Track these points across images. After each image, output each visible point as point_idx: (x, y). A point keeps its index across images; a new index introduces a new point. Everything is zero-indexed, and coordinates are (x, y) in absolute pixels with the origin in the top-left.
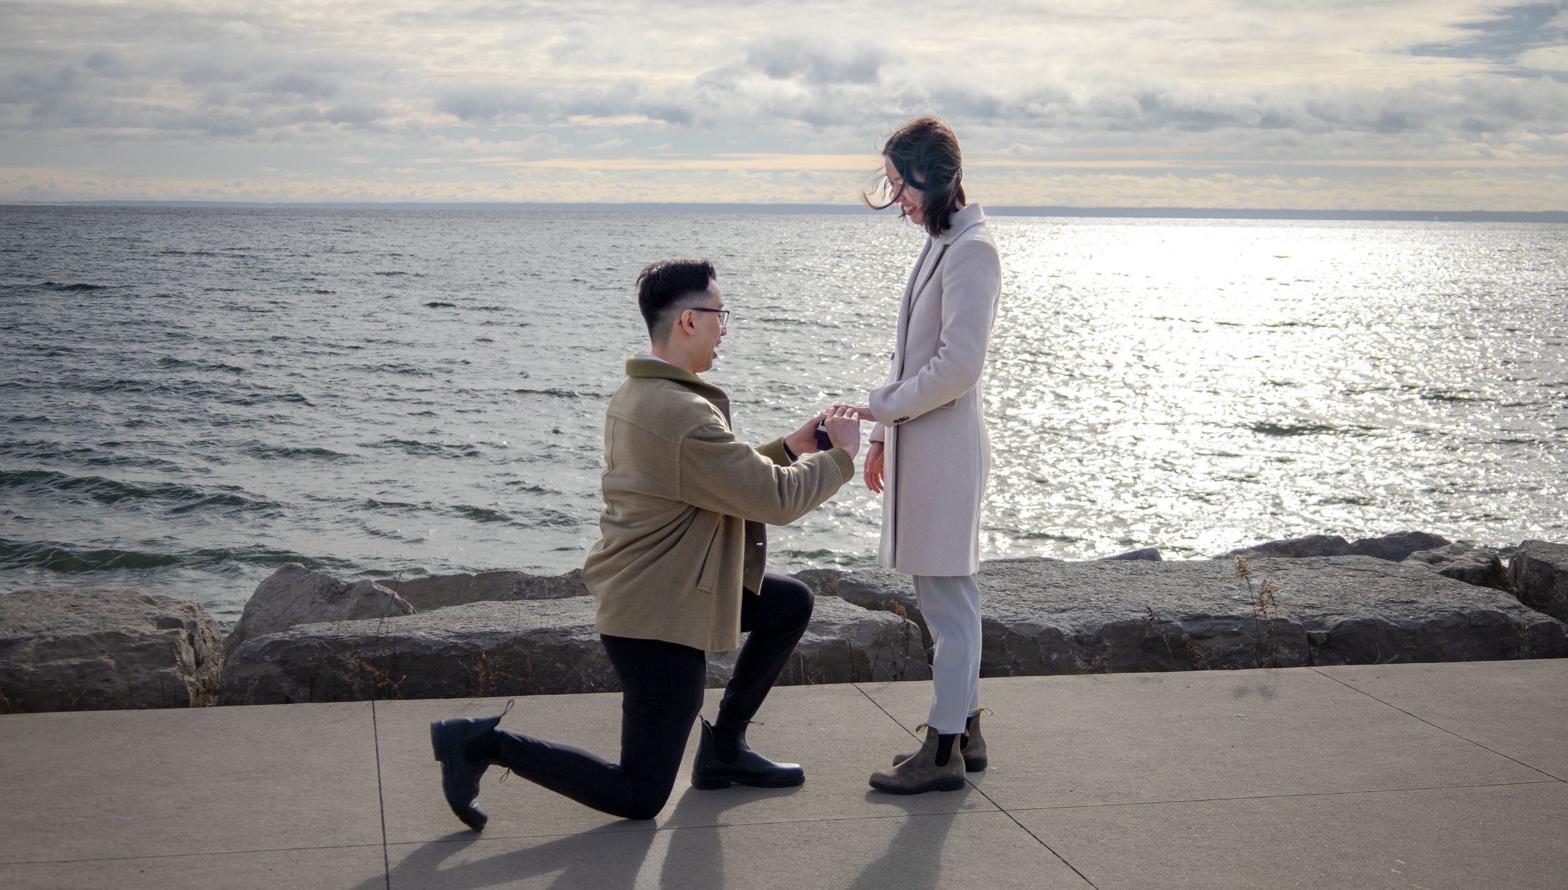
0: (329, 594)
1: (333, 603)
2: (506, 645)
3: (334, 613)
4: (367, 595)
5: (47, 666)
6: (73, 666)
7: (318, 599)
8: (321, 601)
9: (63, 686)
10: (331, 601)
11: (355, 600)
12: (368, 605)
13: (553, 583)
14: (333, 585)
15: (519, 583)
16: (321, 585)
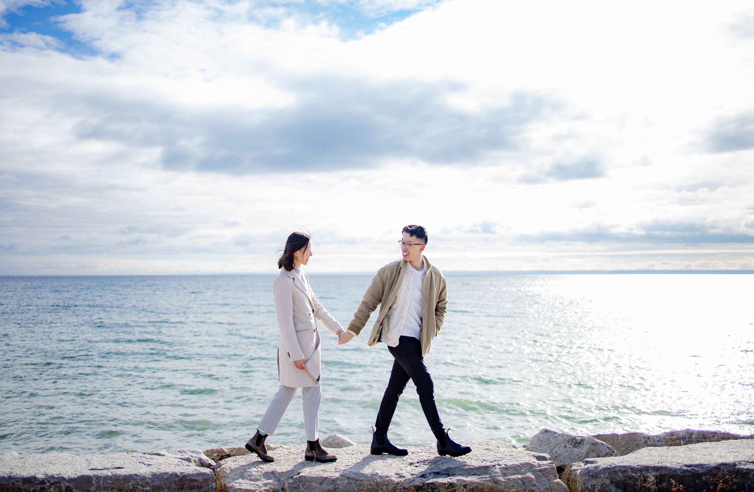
0: (573, 443)
1: (576, 447)
2: (710, 471)
3: (577, 452)
4: (592, 444)
5: (509, 479)
6: (520, 479)
7: (568, 445)
8: (570, 446)
9: (519, 488)
10: (575, 446)
11: (588, 446)
12: (594, 449)
13: (658, 438)
14: (574, 439)
15: (644, 438)
16: (568, 439)
